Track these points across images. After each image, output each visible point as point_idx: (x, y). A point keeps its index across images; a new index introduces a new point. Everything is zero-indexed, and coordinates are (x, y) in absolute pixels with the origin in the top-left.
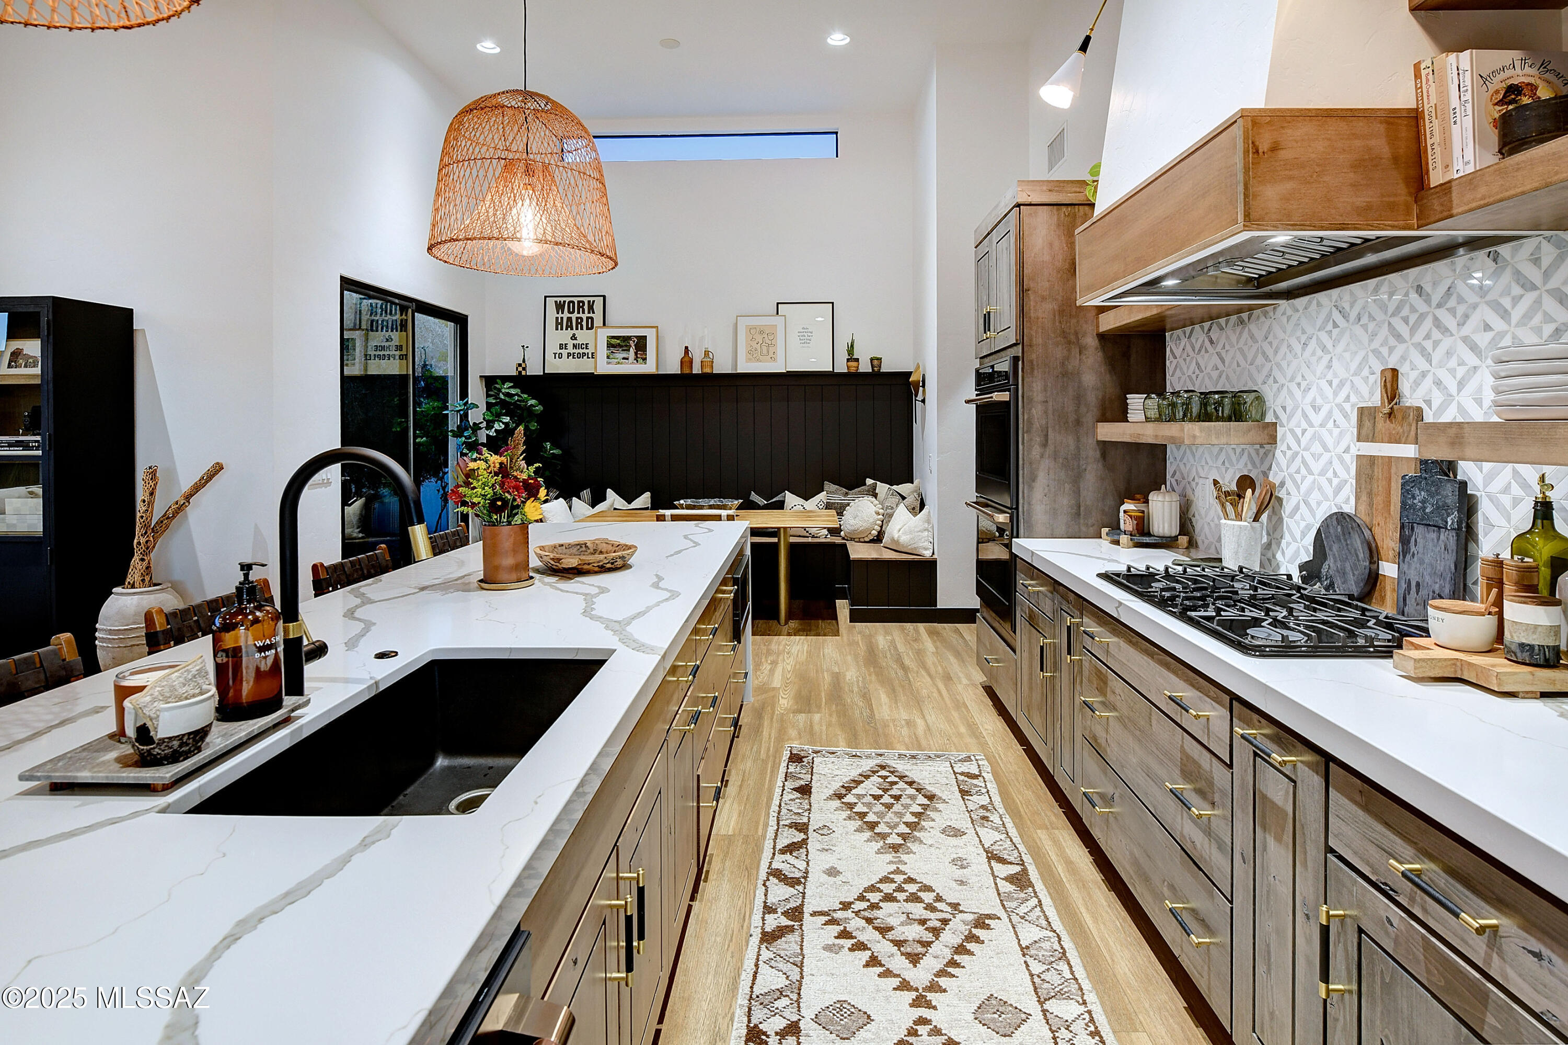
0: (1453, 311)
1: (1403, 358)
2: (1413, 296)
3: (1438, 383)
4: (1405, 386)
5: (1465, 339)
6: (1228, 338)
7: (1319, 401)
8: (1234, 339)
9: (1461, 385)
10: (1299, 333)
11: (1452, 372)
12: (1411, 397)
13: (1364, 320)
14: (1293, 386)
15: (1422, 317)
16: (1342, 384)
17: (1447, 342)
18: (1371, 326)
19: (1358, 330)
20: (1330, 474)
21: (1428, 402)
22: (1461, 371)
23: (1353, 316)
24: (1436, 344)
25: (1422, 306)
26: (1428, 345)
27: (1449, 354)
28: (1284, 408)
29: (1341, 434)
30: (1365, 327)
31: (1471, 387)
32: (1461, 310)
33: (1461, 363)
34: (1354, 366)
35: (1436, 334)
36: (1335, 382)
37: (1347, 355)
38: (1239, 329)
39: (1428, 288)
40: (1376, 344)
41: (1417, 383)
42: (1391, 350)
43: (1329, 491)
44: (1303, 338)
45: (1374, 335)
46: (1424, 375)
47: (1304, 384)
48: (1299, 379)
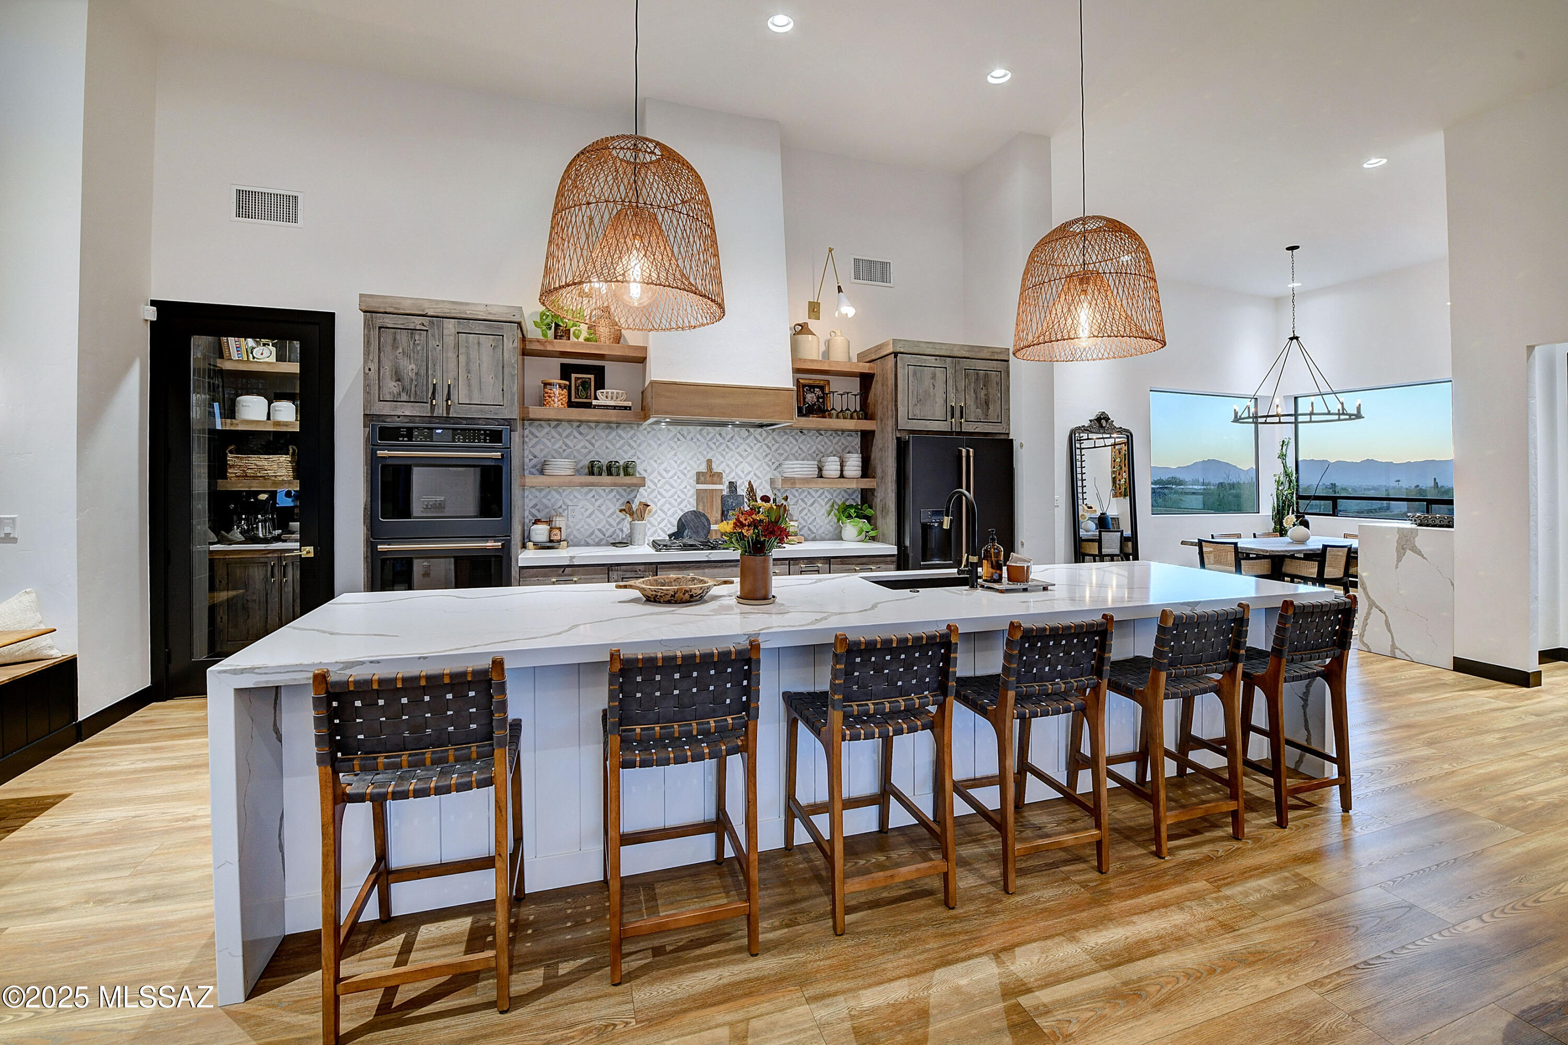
0: (733, 444)
1: (713, 456)
2: (718, 436)
3: (728, 465)
4: (714, 466)
5: (738, 453)
6: (597, 434)
7: (669, 468)
8: (604, 436)
9: (736, 467)
10: (656, 439)
11: (734, 463)
12: (716, 469)
13: (695, 440)
14: (652, 462)
15: (721, 444)
16: (682, 463)
17: (731, 453)
18: (698, 443)
19: (691, 443)
20: (676, 497)
21: (724, 472)
22: (736, 463)
23: (689, 438)
24: (727, 453)
25: (721, 440)
26: (724, 453)
27: (732, 456)
28: (646, 471)
29: (682, 482)
30: (695, 443)
31: (740, 467)
32: (736, 444)
33: (737, 460)
34: (689, 456)
35: (727, 450)
36: (679, 462)
37: (685, 452)
38: (607, 431)
39: (724, 435)
40: (700, 450)
41: (719, 465)
42: (708, 453)
43: (676, 504)
44: (659, 442)
45: (699, 446)
46: (722, 462)
47: (659, 461)
48: (656, 458)
